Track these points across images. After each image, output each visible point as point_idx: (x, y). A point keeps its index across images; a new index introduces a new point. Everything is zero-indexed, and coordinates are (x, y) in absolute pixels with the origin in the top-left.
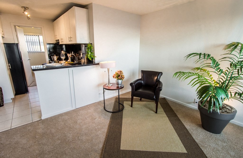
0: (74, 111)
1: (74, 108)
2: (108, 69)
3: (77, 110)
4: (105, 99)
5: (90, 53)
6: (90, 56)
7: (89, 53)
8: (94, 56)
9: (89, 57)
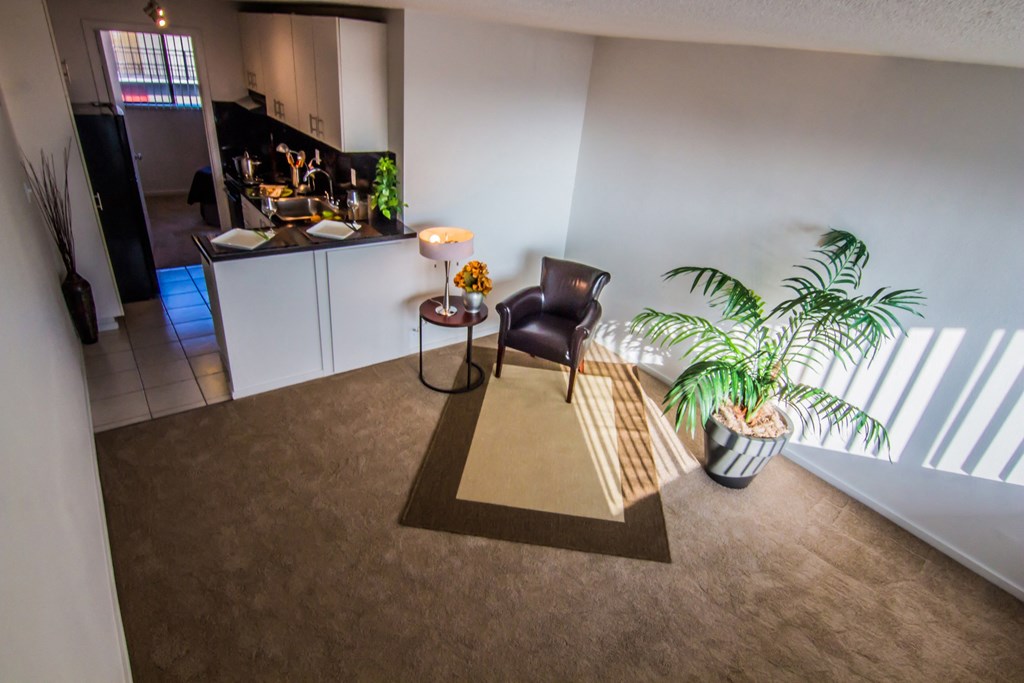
0: (327, 380)
1: (328, 372)
2: (446, 263)
3: (337, 378)
4: (423, 350)
5: (386, 193)
6: (386, 203)
7: (384, 191)
8: (400, 203)
9: (383, 207)
